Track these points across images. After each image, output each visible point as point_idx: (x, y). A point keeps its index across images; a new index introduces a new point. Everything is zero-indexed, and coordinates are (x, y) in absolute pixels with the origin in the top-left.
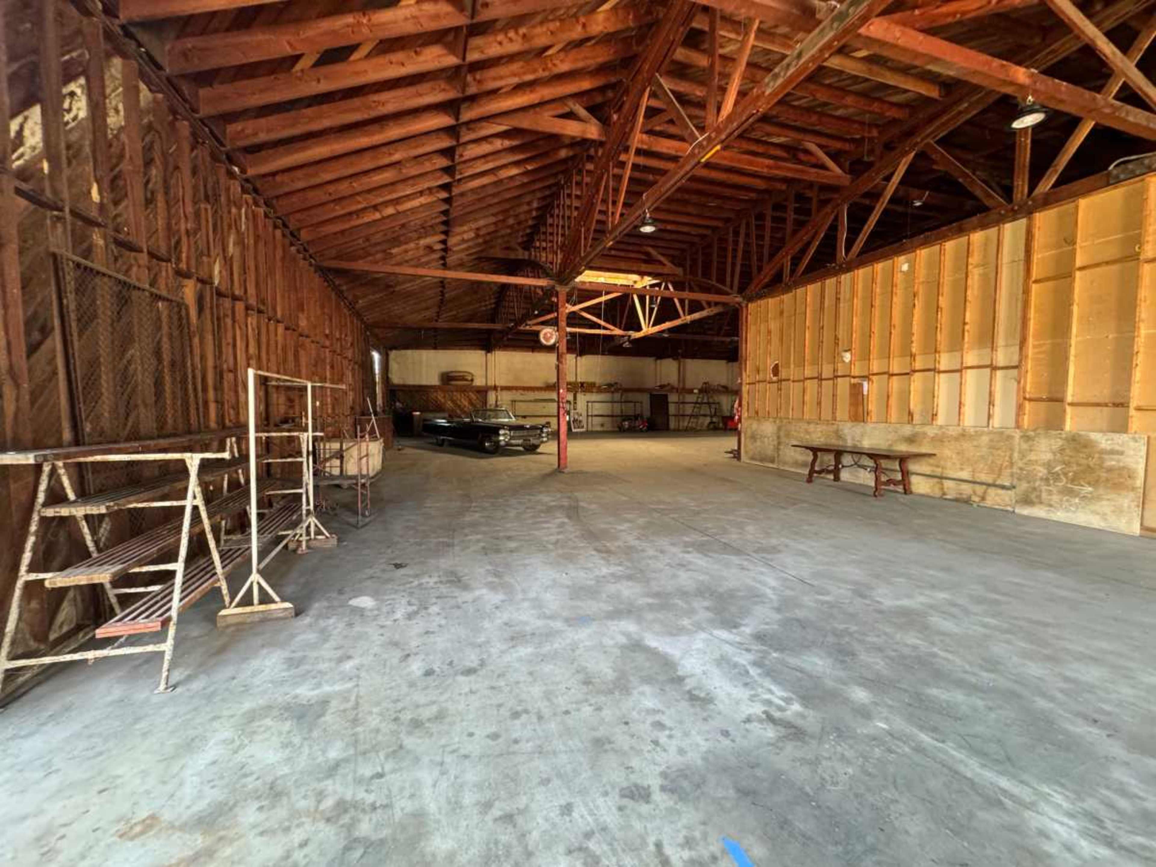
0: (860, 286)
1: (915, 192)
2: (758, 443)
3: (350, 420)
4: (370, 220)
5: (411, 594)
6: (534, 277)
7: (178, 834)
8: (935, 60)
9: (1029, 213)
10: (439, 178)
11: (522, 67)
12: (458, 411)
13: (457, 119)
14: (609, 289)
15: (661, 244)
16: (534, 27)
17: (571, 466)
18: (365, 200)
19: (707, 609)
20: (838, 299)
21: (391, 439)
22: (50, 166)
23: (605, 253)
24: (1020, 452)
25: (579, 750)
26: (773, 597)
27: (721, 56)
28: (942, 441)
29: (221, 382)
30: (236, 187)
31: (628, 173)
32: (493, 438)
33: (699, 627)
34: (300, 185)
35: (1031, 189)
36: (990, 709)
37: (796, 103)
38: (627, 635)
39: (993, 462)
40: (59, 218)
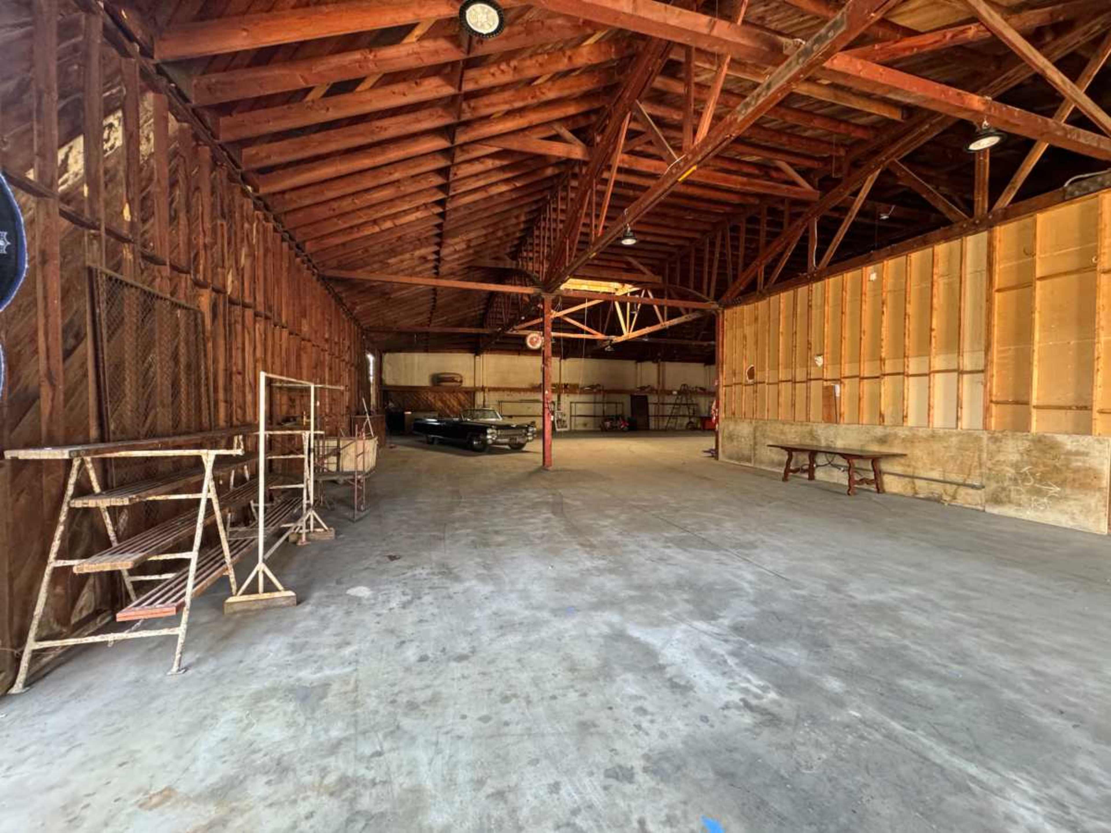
0: (830, 295)
1: (883, 206)
2: (735, 443)
3: (346, 419)
4: (369, 233)
5: (405, 584)
6: (521, 285)
7: (194, 805)
8: (895, 90)
9: (990, 226)
10: (435, 194)
11: (513, 96)
12: (448, 411)
13: (452, 142)
14: (591, 295)
15: (640, 254)
16: (524, 59)
17: (556, 464)
18: (365, 215)
19: (687, 601)
20: (810, 306)
21: (383, 437)
22: (89, 190)
23: (589, 262)
24: (988, 453)
25: (566, 733)
26: (751, 591)
27: (697, 84)
28: (912, 442)
29: (231, 383)
30: (249, 204)
31: (610, 189)
32: (481, 437)
33: (679, 618)
34: (308, 202)
35: (991, 205)
36: (960, 699)
37: (767, 126)
38: (611, 625)
39: (962, 463)
40: (95, 236)
